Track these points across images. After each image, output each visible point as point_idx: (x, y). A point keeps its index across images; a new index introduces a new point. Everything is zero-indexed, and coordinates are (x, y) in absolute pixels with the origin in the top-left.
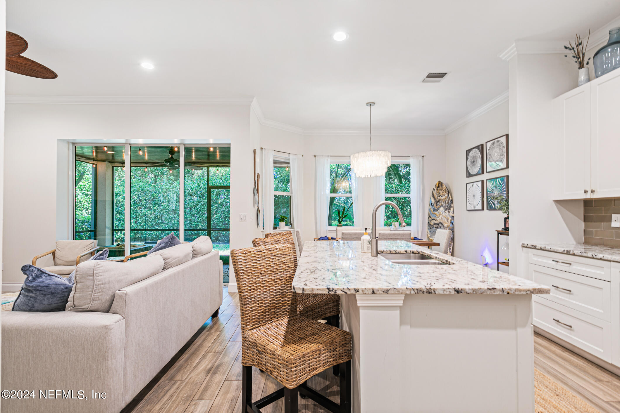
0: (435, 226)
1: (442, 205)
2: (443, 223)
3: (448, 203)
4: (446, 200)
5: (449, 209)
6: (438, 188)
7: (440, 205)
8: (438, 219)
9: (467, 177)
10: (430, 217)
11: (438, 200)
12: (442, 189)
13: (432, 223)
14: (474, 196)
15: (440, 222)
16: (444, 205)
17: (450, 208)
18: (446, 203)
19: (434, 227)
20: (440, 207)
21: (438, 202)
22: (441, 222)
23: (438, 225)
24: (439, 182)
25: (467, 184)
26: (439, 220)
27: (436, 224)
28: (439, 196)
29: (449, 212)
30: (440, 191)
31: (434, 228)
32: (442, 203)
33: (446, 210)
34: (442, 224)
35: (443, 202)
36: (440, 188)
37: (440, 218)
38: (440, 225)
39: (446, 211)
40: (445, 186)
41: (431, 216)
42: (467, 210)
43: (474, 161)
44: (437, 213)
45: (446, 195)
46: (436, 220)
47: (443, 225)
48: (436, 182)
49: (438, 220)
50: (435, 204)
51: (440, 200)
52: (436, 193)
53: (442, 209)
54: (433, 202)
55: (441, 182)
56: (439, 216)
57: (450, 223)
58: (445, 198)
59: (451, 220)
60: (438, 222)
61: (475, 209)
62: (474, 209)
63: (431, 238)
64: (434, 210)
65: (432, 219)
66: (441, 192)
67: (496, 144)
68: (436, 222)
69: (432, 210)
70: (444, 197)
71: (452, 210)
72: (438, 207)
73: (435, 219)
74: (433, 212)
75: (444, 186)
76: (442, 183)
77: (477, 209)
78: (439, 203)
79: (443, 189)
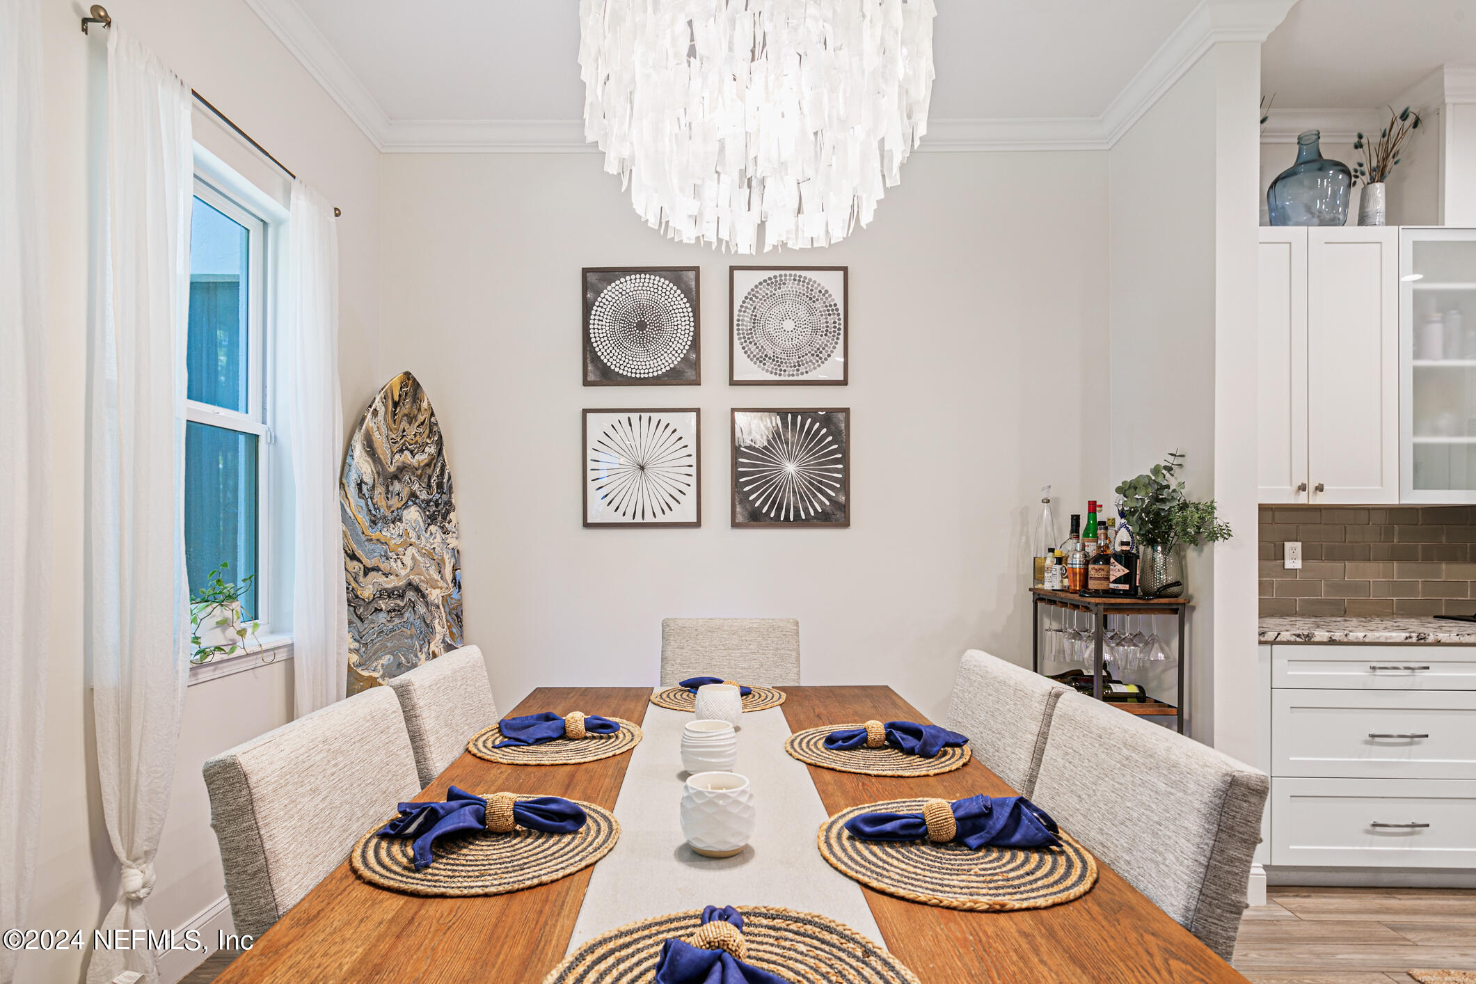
0: (382, 604)
1: (413, 495)
2: (423, 586)
3: (440, 485)
4: (429, 471)
5: (444, 518)
6: (396, 405)
7: (405, 493)
8: (396, 566)
9: (586, 383)
10: (353, 557)
11: (392, 469)
12: (415, 417)
13: (367, 592)
14: (642, 468)
15: (410, 583)
16: (423, 496)
17: (448, 512)
18: (429, 486)
19: (378, 610)
20: (406, 506)
21: (395, 477)
22: (415, 579)
23: (401, 596)
24: (407, 374)
25: (585, 412)
26: (403, 573)
27: (390, 594)
28: (401, 451)
29: (446, 532)
30: (404, 424)
31: (382, 617)
32: (416, 487)
33: (432, 519)
34: (417, 590)
35: (420, 477)
36: (405, 409)
37: (408, 561)
38: (411, 595)
39: (433, 528)
40: (429, 404)
41: (359, 553)
42: (587, 525)
43: (642, 326)
44: (390, 533)
45: (432, 449)
46: (386, 575)
47: (424, 596)
48: (391, 377)
49: (401, 573)
50: (380, 489)
51: (403, 469)
52: (384, 429)
53: (413, 515)
54: (368, 479)
55: (414, 380)
56: (401, 549)
57: (451, 585)
58: (428, 465)
59: (455, 569)
60: (402, 583)
61: (649, 518)
62: (638, 519)
63: (365, 674)
64: (374, 522)
65: (367, 571)
66: (412, 430)
67: (790, 287)
68: (391, 582)
69: (364, 519)
70: (422, 458)
71: (453, 523)
72: (395, 502)
73: (384, 566)
74: (369, 532)
75: (425, 405)
76: (417, 386)
77: (669, 517)
78: (397, 486)
79: (421, 418)
